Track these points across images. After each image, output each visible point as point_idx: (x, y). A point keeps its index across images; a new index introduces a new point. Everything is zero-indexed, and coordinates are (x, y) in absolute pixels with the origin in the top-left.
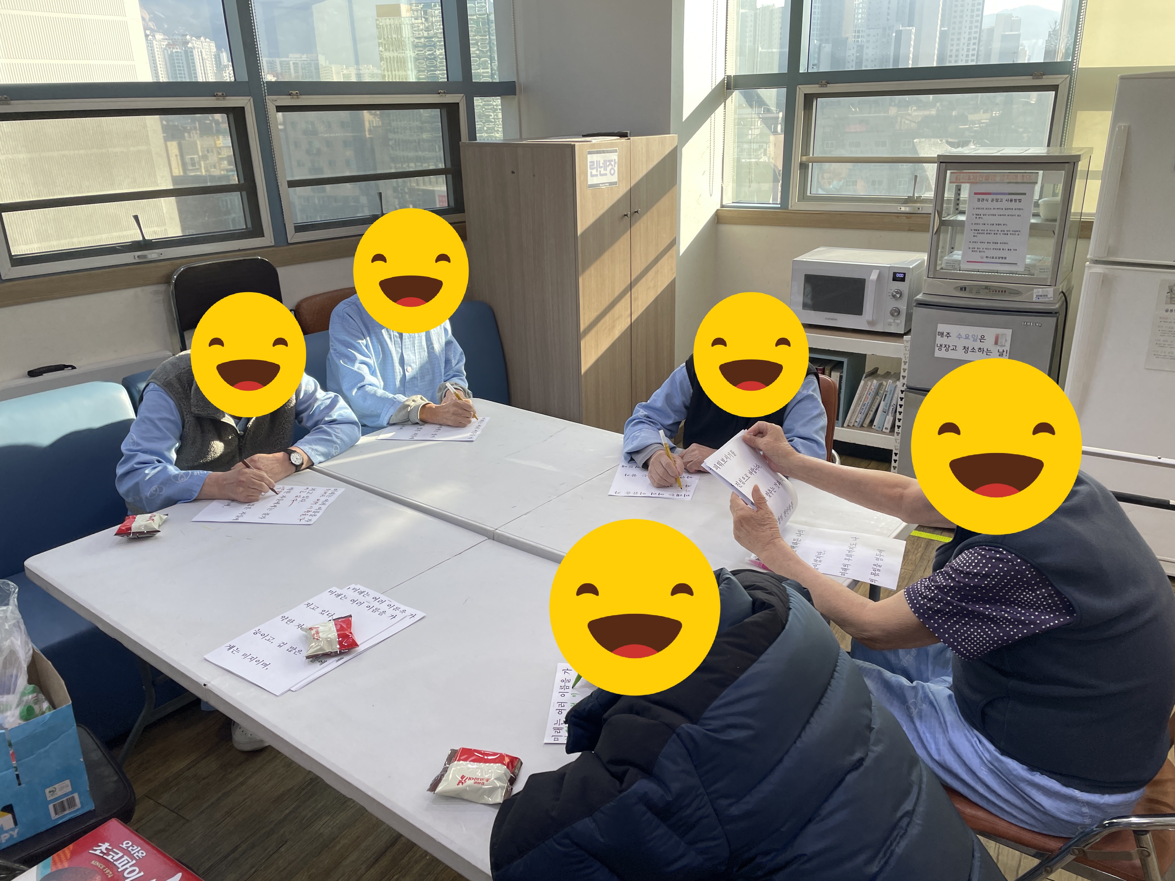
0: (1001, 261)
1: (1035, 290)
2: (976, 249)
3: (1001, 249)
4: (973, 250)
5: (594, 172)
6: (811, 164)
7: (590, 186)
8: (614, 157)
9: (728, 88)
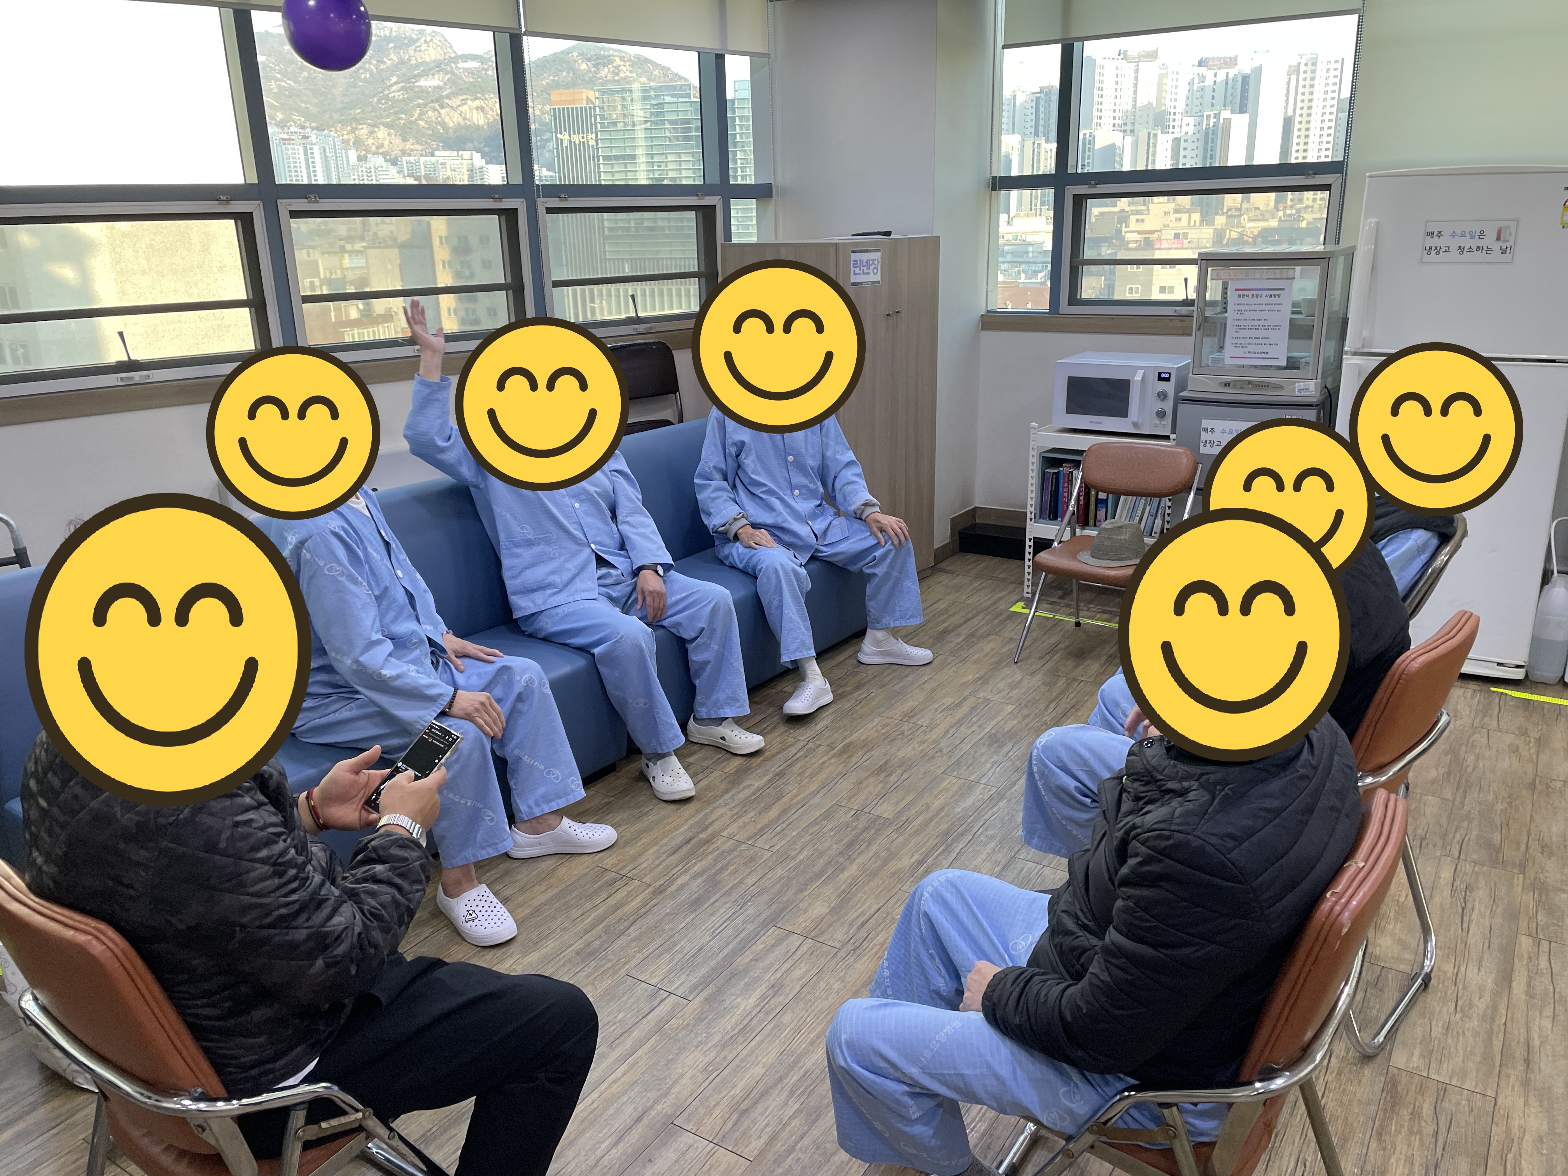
0: (1263, 356)
1: (1297, 384)
2: (1239, 345)
3: (1264, 344)
4: (1236, 345)
5: (857, 270)
6: (1080, 267)
7: (854, 284)
8: (877, 256)
9: (994, 188)
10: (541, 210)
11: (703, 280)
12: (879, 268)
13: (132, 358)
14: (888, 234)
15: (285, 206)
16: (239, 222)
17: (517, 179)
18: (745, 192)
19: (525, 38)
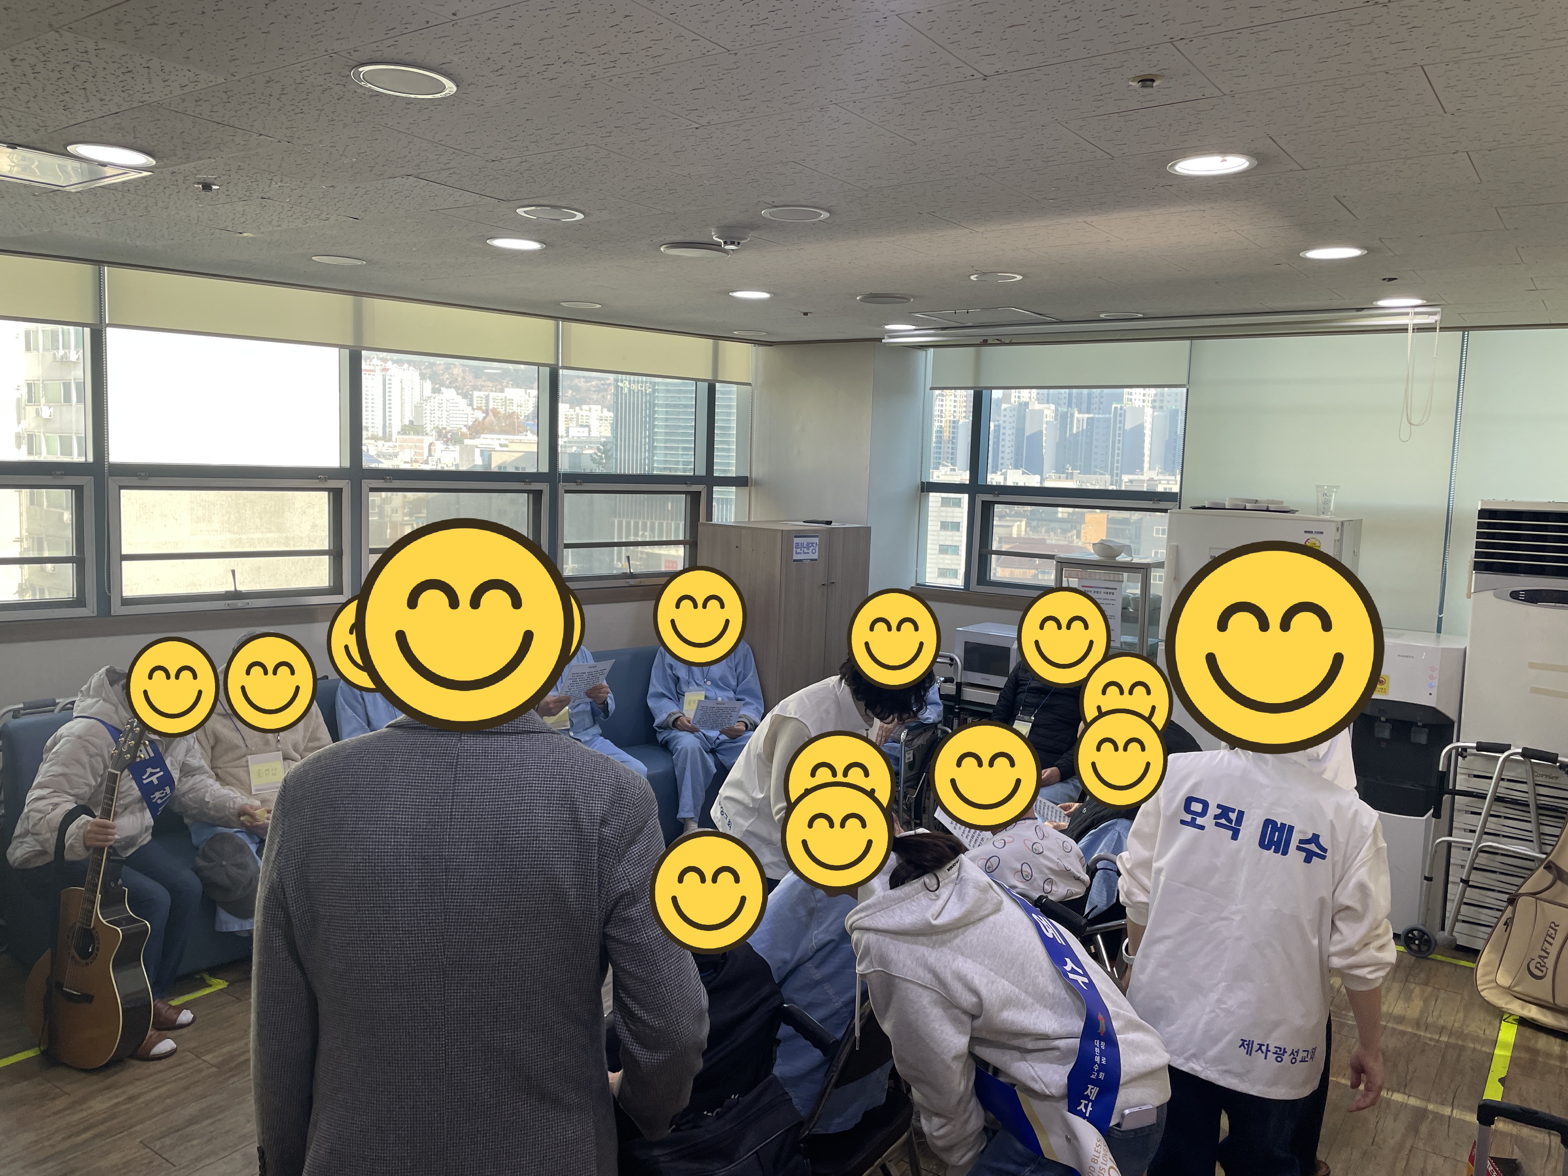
5: (799, 551)
6: (989, 556)
7: (795, 561)
8: (816, 540)
9: (922, 491)
10: (561, 490)
11: (687, 546)
12: (817, 549)
13: (237, 589)
14: (829, 523)
15: (366, 484)
16: (331, 494)
17: (545, 468)
18: (726, 481)
19: (561, 371)
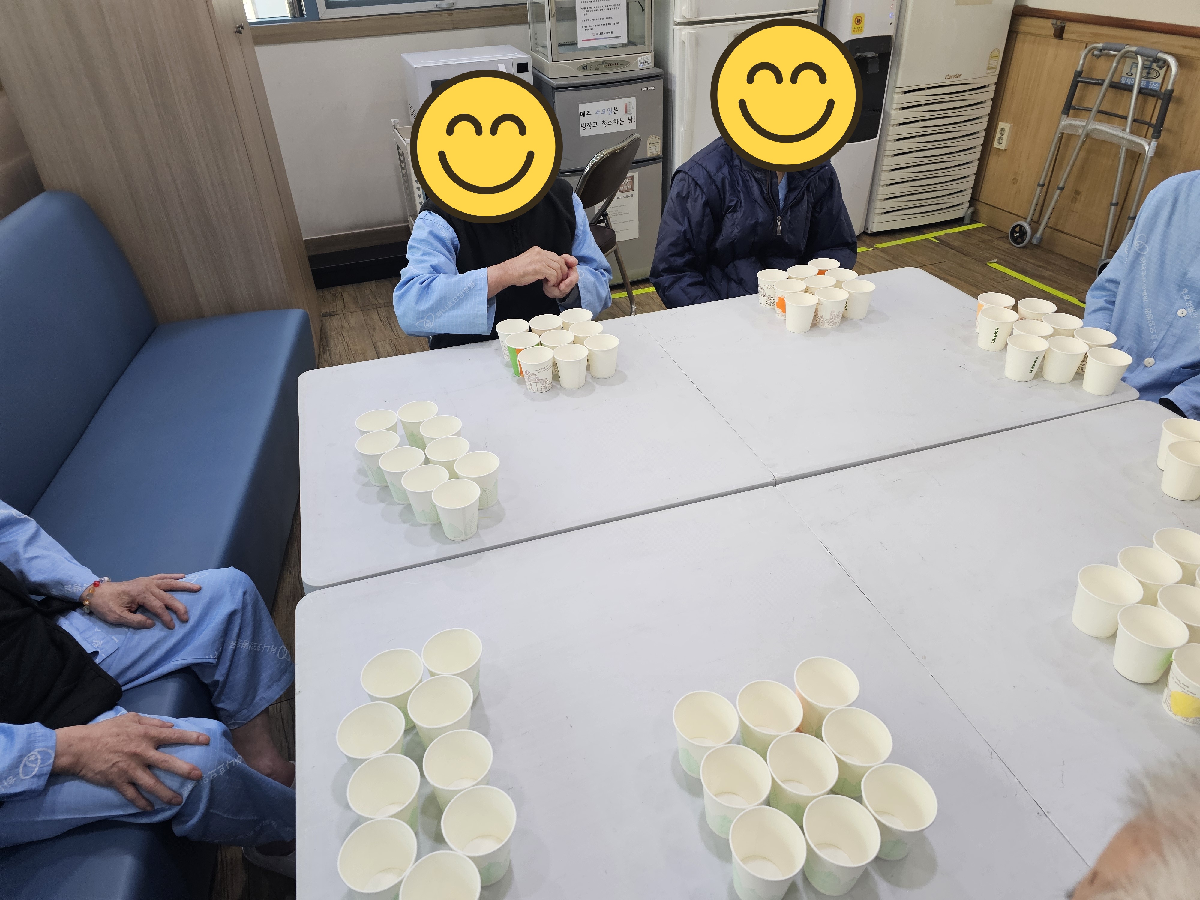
0: (610, 35)
1: (639, 59)
2: (588, 27)
3: (608, 24)
4: (586, 28)
